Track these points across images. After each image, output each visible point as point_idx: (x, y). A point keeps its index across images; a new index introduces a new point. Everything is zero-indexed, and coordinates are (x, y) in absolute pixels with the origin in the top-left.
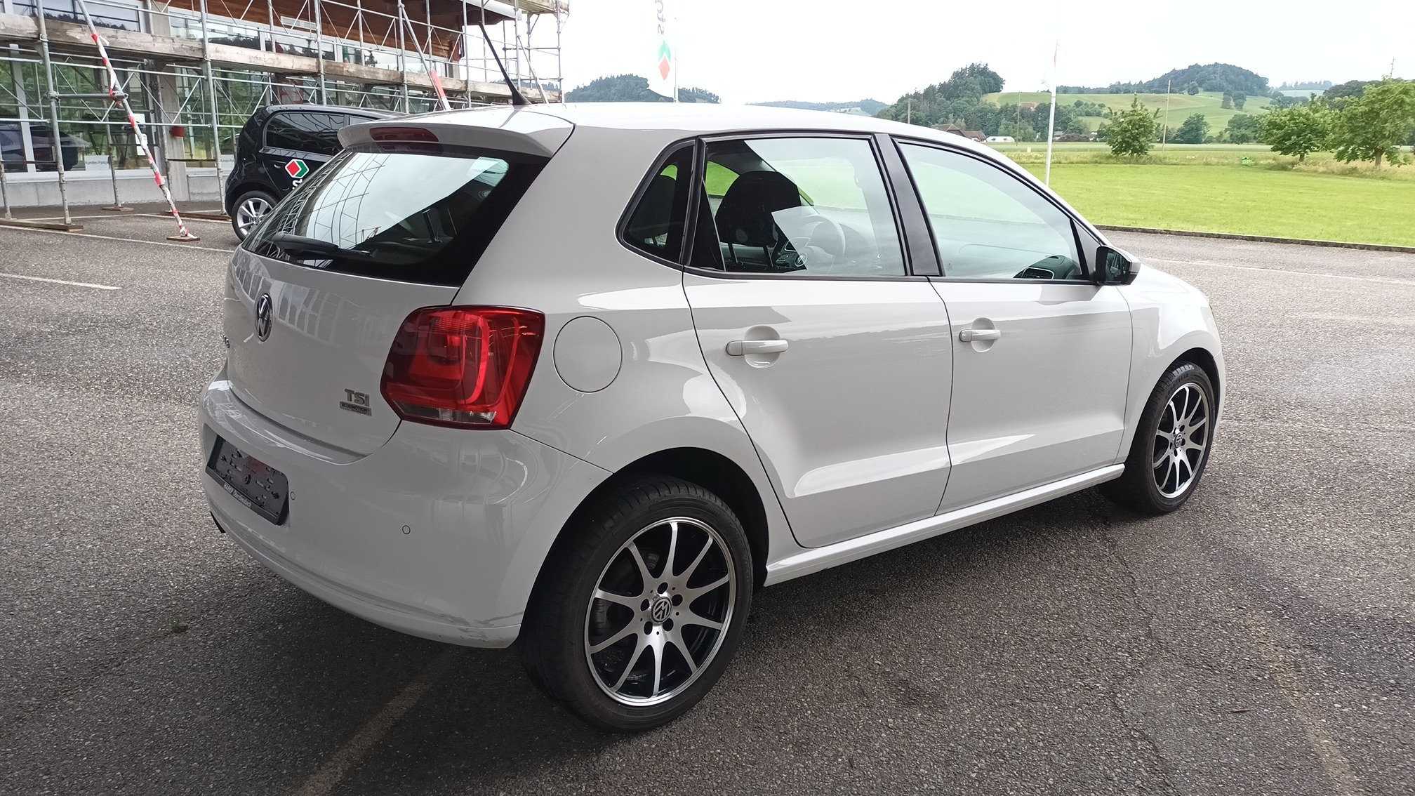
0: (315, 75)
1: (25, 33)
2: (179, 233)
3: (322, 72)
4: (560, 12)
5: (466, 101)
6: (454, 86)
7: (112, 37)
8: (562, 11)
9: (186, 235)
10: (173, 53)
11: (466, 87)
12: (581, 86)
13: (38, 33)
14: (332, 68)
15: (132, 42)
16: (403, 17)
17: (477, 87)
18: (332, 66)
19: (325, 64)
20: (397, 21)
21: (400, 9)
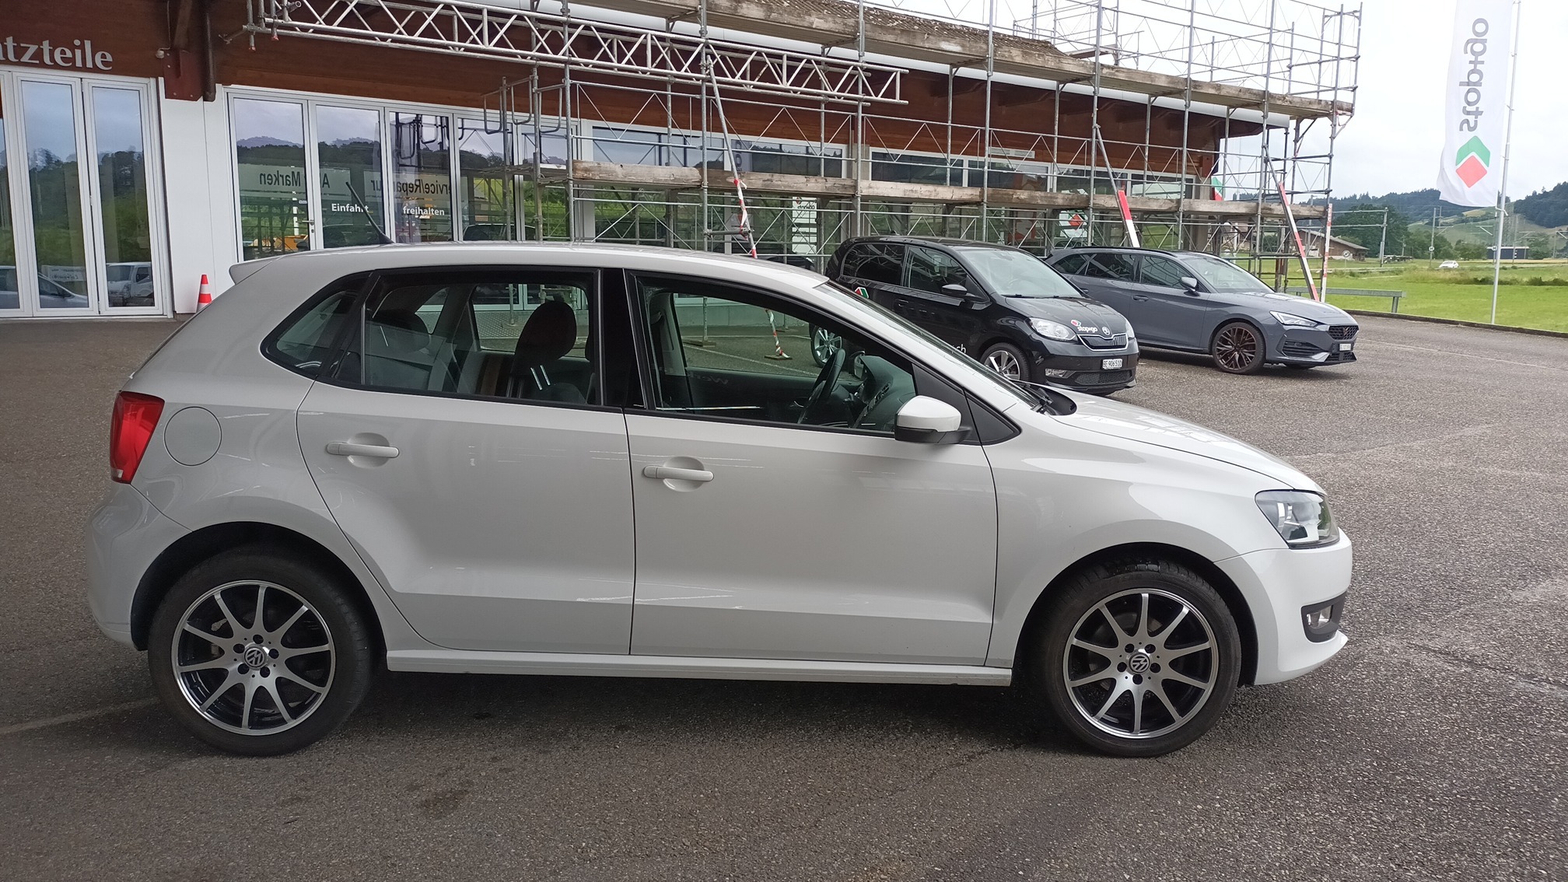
0: (979, 204)
1: (691, 181)
2: (775, 353)
3: (985, 201)
4: (1337, 113)
5: (1176, 221)
6: (1161, 206)
7: (768, 180)
8: (1340, 112)
9: (781, 355)
10: (825, 191)
11: (1178, 207)
12: (1539, 192)
13: (702, 181)
14: (999, 196)
15: (786, 183)
16: (1097, 138)
17: (1193, 206)
18: (998, 194)
19: (991, 192)
20: (1089, 144)
21: (1095, 130)
